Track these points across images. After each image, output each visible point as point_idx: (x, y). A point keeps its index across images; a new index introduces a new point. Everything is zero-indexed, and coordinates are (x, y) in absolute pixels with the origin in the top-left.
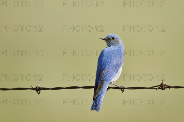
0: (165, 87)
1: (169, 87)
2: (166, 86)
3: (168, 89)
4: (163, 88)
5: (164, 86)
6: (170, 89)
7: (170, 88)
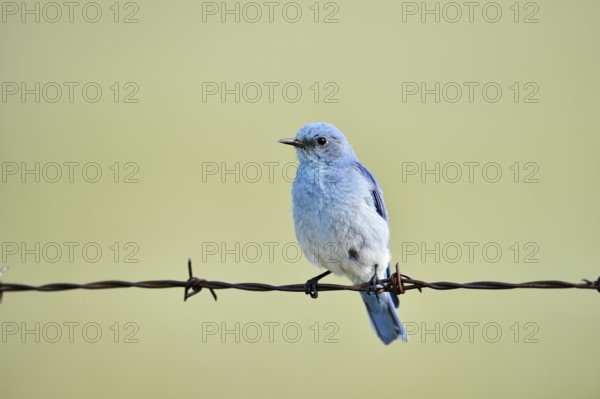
0: (406, 284)
1: (419, 285)
2: (409, 280)
3: (417, 290)
4: (399, 289)
5: (403, 281)
6: (420, 291)
7: (423, 289)
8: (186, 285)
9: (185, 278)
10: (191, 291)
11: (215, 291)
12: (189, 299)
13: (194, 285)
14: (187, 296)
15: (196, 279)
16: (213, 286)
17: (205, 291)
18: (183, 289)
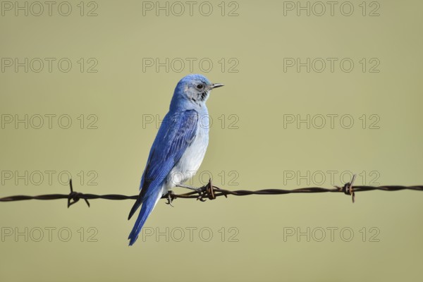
8: (69, 197)
9: (68, 192)
10: (72, 201)
11: (89, 200)
12: (71, 206)
13: (74, 197)
14: (69, 204)
15: (75, 193)
16: (87, 197)
17: (82, 201)
18: (66, 200)
